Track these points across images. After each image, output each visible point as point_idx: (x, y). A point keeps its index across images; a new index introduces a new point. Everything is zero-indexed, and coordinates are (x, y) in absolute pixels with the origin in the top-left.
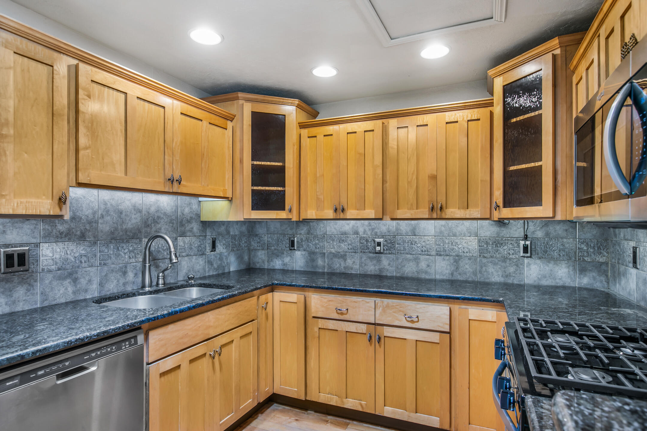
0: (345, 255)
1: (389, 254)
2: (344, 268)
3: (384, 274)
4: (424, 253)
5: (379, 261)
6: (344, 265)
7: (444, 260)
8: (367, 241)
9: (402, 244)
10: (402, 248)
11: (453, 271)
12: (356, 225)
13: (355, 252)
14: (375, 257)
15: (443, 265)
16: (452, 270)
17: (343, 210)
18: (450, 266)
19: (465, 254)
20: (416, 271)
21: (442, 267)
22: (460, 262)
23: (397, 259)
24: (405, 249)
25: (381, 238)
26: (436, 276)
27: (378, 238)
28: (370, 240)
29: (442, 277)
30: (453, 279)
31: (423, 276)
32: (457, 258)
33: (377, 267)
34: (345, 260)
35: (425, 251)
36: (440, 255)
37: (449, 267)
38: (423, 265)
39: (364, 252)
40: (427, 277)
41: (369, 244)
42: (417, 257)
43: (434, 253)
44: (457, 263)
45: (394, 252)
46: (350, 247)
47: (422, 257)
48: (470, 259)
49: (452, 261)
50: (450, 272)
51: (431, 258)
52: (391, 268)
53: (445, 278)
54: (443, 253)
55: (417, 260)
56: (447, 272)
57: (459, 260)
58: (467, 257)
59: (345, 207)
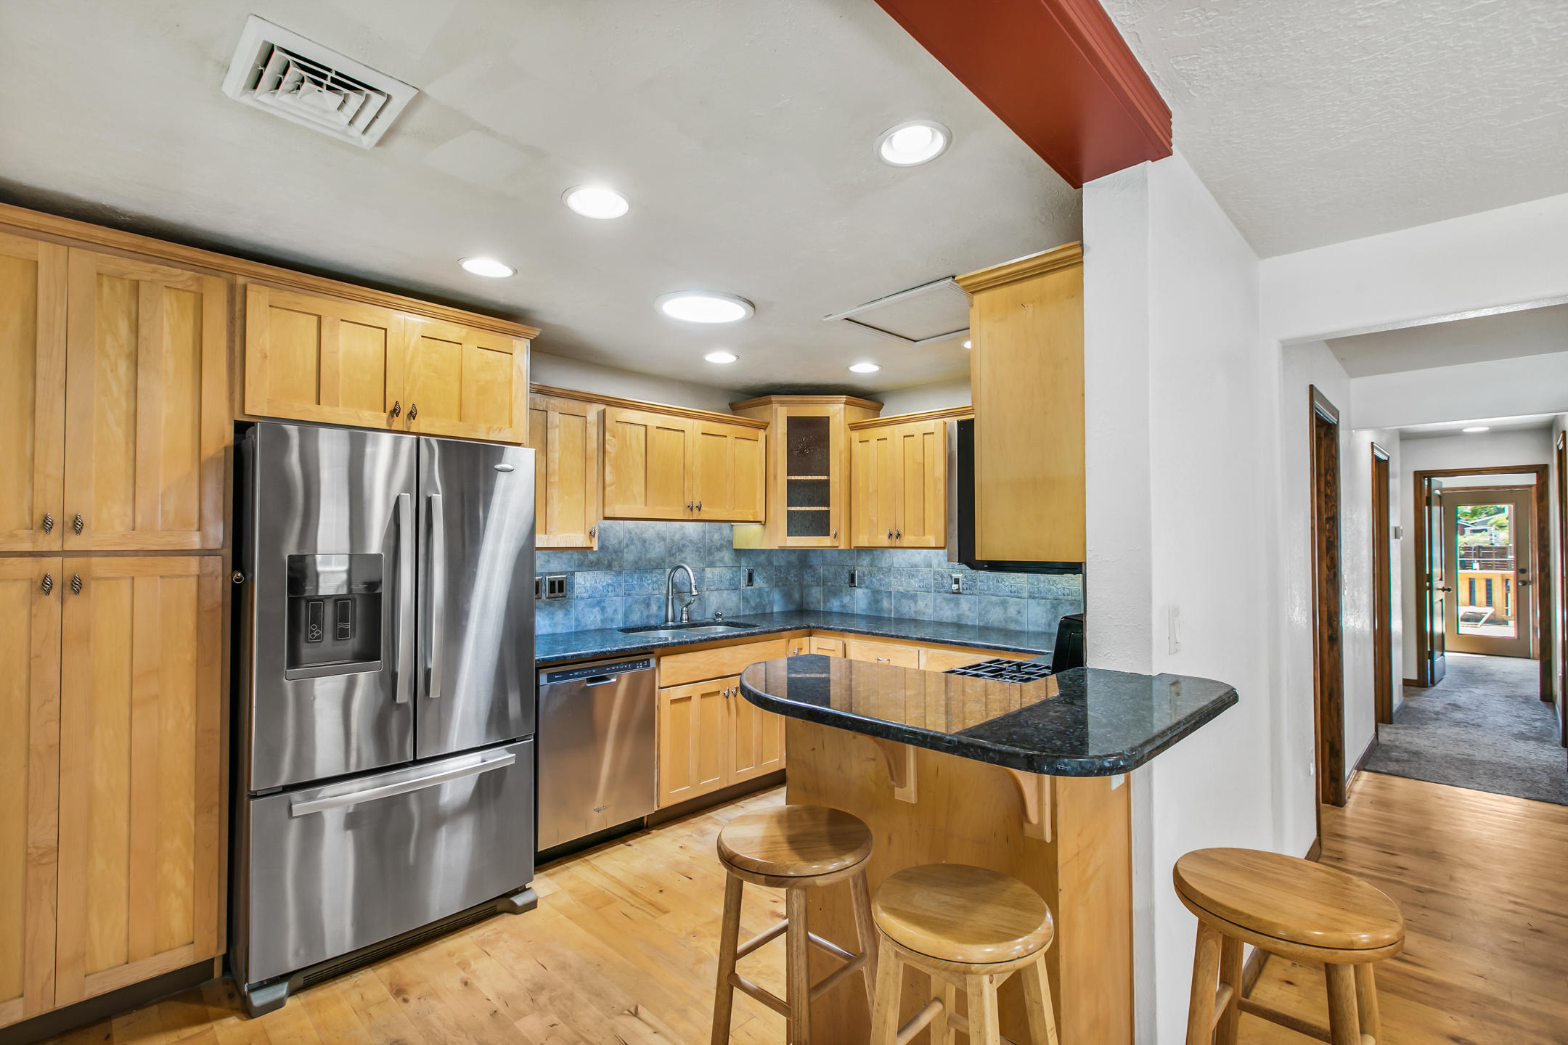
0: (916, 595)
1: (971, 594)
2: (915, 612)
3: (963, 622)
4: (1013, 594)
5: (957, 604)
6: (915, 609)
7: (1039, 604)
8: (942, 576)
9: (986, 581)
10: (986, 587)
11: (1051, 620)
12: (929, 555)
13: (928, 592)
14: (952, 599)
15: (1037, 612)
16: (1049, 618)
17: (899, 535)
18: (1047, 614)
19: (1066, 597)
20: (1004, 620)
21: (1037, 614)
22: (1059, 608)
23: (980, 602)
24: (989, 589)
25: (959, 573)
26: (1029, 627)
27: (956, 572)
28: (945, 576)
29: (1036, 629)
30: (1050, 631)
31: (1013, 627)
32: (1055, 602)
33: (955, 613)
34: (916, 602)
35: (1015, 592)
36: (1034, 598)
37: (1045, 615)
38: (1012, 611)
39: (939, 592)
40: (1018, 628)
41: (945, 581)
42: (1005, 600)
43: (1026, 595)
44: (1055, 609)
45: (975, 592)
46: (922, 584)
47: (1011, 600)
48: (1072, 604)
49: (1049, 607)
50: (1047, 622)
51: (1022, 601)
52: (972, 614)
53: (1040, 629)
54: (1037, 595)
55: (1004, 604)
56: (1043, 621)
57: (1058, 605)
58: (1068, 601)
59: (902, 532)
